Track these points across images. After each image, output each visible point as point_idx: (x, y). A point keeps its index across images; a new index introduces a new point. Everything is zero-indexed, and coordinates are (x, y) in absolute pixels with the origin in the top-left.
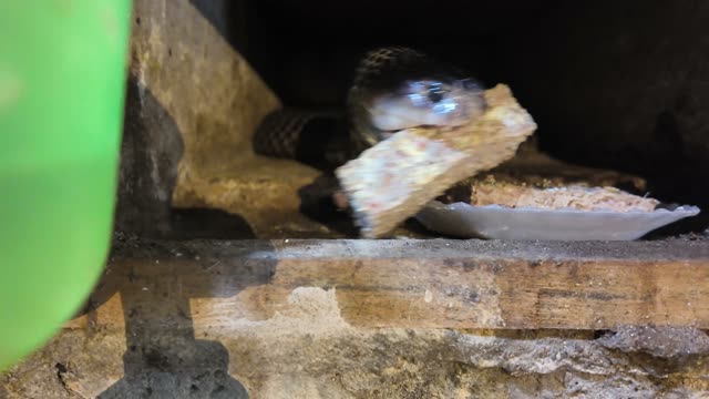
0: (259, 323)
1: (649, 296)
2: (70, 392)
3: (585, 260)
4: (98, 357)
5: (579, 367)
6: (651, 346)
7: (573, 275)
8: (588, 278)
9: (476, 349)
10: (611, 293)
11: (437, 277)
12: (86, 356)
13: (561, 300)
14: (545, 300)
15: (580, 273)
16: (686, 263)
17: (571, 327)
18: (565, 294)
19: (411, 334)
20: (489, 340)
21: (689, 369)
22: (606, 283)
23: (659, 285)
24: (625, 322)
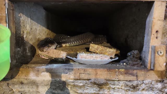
0: (37, 78)
1: (96, 74)
2: (9, 87)
3: (86, 68)
4: (13, 82)
5: (86, 85)
6: (96, 82)
7: (84, 70)
8: (87, 71)
9: (70, 82)
10: (90, 74)
11: (64, 71)
12: (11, 82)
13: (83, 74)
14: (80, 74)
15: (85, 70)
16: (102, 69)
17: (85, 78)
18: (83, 73)
19: (60, 79)
20: (72, 81)
21: (104, 86)
22: (90, 72)
23: (98, 72)
24: (93, 78)
